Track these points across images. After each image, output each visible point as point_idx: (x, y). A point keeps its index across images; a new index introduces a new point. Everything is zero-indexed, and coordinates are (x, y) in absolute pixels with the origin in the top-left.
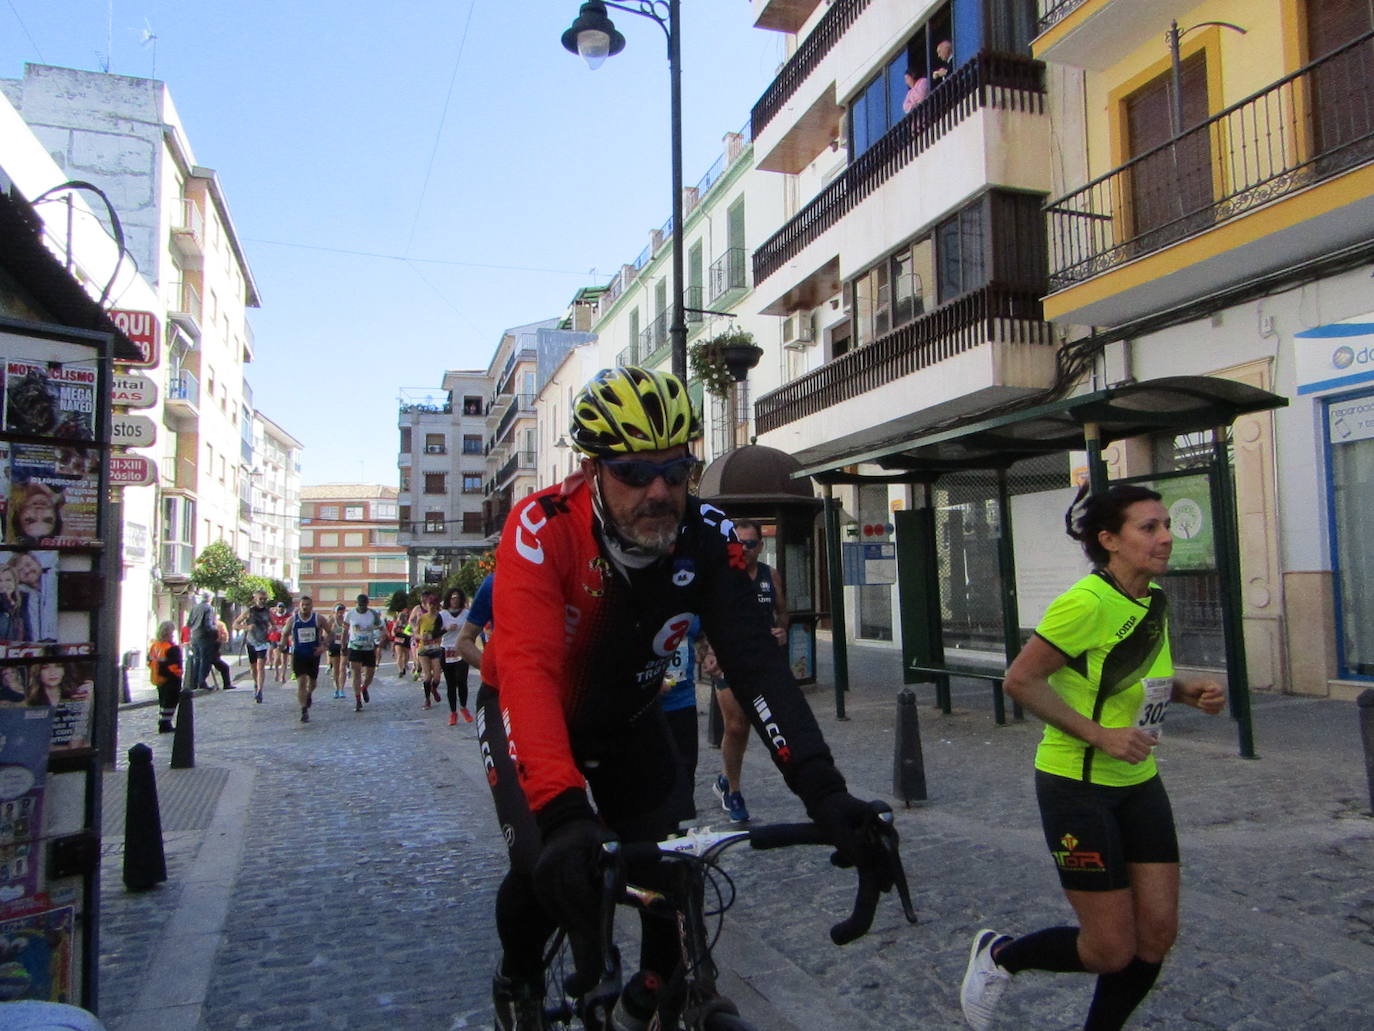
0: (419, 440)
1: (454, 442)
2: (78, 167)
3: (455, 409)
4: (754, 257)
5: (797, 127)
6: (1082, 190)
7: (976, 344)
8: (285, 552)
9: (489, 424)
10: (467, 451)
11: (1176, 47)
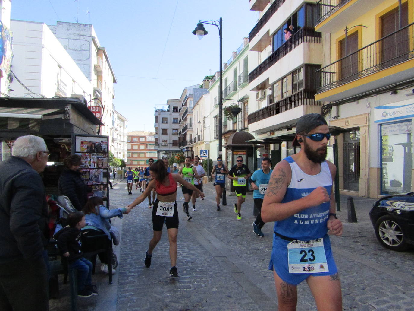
0: (160, 120)
1: (170, 120)
2: (70, 49)
3: (170, 110)
4: (249, 75)
5: (260, 40)
6: (329, 66)
7: (300, 105)
8: (123, 150)
9: (180, 115)
10: (174, 122)
11: (347, 33)
